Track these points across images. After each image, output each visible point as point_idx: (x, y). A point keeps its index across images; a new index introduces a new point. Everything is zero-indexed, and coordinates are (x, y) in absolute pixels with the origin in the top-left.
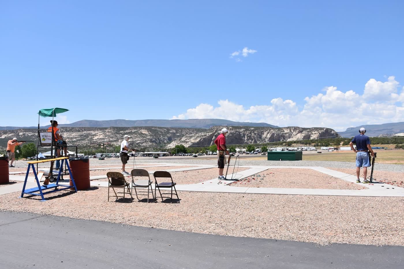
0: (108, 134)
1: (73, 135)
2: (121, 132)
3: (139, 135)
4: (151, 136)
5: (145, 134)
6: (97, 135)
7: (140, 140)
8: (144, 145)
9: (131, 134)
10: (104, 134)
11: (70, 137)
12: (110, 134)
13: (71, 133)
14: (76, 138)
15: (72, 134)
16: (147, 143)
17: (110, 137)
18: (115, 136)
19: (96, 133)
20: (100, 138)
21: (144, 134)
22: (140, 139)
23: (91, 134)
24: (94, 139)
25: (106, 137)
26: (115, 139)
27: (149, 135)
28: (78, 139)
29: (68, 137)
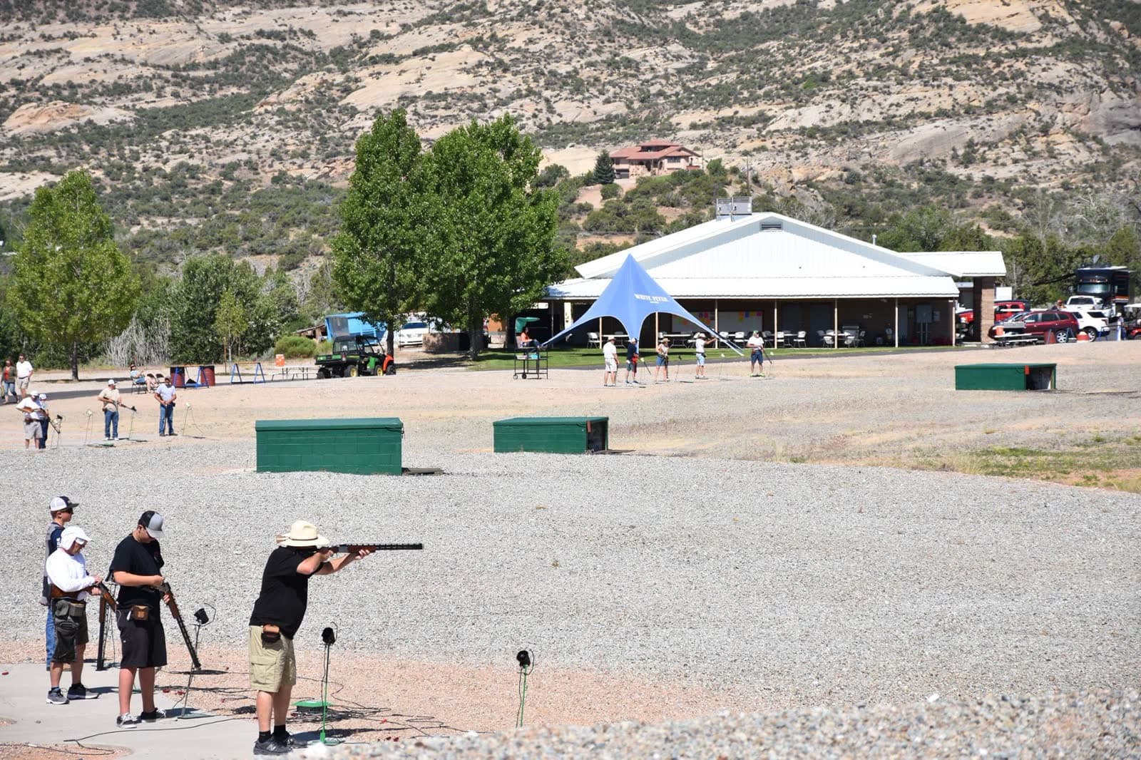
0: (518, 36)
1: (79, 49)
2: (676, 13)
3: (918, 43)
4: (1077, 57)
5: (1003, 35)
6: (389, 59)
7: (942, 114)
8: (1002, 174)
9: (808, 31)
10: (476, 43)
11: (48, 81)
12: (549, 38)
13: (56, 28)
14: (119, 90)
15: (72, 36)
16: (1039, 145)
17: (554, 80)
18: (612, 64)
19: (364, 31)
20: (429, 96)
21: (982, 28)
22: (947, 104)
23: (307, 44)
24: (351, 99)
25: (507, 85)
26: (618, 108)
27: (1048, 42)
28: (148, 101)
29: (25, 75)
